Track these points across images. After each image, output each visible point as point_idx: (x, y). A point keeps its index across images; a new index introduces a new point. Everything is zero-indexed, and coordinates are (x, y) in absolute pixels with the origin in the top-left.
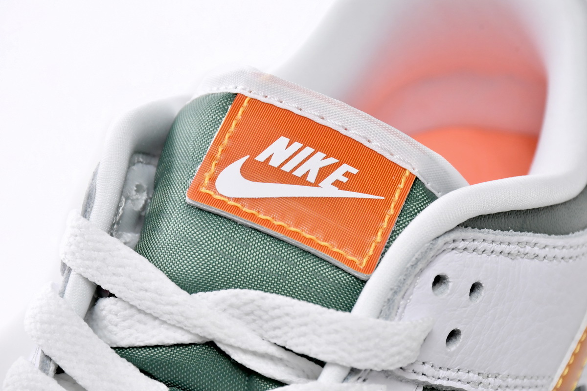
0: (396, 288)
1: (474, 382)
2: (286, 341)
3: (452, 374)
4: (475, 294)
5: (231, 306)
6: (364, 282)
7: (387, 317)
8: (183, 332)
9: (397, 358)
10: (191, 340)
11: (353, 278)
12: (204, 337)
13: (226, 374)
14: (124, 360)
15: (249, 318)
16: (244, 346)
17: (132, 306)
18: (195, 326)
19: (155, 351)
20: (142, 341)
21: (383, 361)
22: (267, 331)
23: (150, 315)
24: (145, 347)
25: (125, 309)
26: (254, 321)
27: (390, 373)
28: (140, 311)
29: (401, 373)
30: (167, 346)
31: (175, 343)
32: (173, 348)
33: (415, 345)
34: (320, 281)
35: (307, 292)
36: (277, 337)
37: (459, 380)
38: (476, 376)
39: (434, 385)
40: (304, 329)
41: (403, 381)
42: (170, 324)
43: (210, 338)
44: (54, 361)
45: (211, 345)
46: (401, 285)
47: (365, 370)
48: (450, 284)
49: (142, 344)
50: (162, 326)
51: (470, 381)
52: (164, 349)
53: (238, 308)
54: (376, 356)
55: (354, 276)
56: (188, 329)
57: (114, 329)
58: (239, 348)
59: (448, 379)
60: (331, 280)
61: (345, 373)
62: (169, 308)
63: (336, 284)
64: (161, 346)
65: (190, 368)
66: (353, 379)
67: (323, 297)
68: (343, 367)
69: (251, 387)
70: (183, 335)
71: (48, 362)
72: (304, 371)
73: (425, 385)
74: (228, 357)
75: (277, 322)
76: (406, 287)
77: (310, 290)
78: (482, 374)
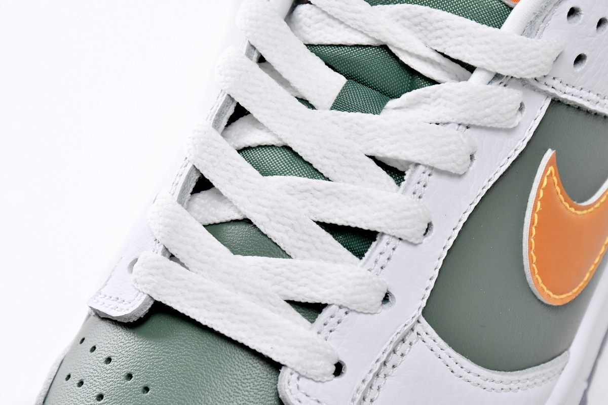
0: (538, 12)
1: (593, 101)
2: (445, 49)
3: (576, 91)
4: (601, 28)
5: (403, 17)
6: (511, 9)
7: (528, 35)
8: (363, 36)
9: (534, 69)
10: (369, 42)
11: (504, 5)
12: (379, 41)
13: (394, 72)
14: (314, 54)
15: (417, 28)
16: (410, 50)
17: (324, 12)
18: (373, 31)
19: (339, 49)
20: (329, 40)
21: (522, 70)
22: (430, 40)
23: (337, 19)
24: (331, 45)
25: (318, 14)
26: (421, 30)
27: (526, 82)
28: (330, 16)
29: (535, 83)
30: (349, 46)
31: (356, 44)
32: (353, 48)
33: (550, 60)
34: (477, 5)
35: (466, 12)
36: (438, 45)
37: (581, 98)
38: (595, 95)
39: (561, 98)
40: (460, 39)
41: (536, 90)
42: (353, 28)
43: (384, 41)
44: (257, 50)
45: (384, 47)
46: (542, 11)
47: (507, 76)
48: (582, 16)
49: (329, 43)
50: (346, 29)
51: (589, 99)
52: (346, 48)
53: (409, 19)
54: (516, 66)
55: (504, 3)
56: (367, 33)
57: (308, 29)
58: (407, 52)
59: (572, 95)
60: (486, 4)
61: (490, 77)
62: (353, 15)
63: (490, 9)
64: (344, 46)
65: (366, 65)
66: (496, 83)
67: (478, 18)
68: (489, 72)
69: (413, 85)
70: (362, 38)
71: (253, 50)
72: (456, 75)
73: (553, 97)
74: (397, 58)
75: (439, 33)
76: (546, 13)
77: (468, 11)
78: (600, 95)
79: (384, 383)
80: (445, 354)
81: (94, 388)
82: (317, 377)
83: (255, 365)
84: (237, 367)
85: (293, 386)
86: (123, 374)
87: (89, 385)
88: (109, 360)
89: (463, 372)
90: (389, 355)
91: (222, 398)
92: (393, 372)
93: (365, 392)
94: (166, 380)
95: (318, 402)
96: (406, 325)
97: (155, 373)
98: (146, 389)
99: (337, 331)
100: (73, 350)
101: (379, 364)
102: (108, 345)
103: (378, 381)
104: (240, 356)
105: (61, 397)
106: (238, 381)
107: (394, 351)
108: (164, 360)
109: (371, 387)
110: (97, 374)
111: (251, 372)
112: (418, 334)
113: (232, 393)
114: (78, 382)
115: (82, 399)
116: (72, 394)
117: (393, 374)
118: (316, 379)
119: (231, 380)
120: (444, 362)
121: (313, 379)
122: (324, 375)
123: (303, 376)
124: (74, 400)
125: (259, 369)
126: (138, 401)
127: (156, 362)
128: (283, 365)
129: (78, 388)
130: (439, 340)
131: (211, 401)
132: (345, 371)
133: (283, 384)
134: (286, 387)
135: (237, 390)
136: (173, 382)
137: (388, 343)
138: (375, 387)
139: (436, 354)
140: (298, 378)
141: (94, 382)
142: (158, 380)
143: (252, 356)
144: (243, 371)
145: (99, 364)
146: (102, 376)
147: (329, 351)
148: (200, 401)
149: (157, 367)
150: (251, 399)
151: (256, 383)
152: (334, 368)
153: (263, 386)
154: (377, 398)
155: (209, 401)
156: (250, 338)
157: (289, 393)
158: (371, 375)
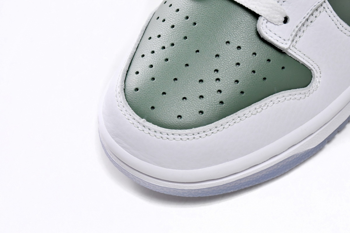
79: (306, 29)
80: (335, 19)
81: (170, 23)
82: (276, 22)
83: (247, 16)
84: (238, 16)
85: (264, 26)
86: (184, 17)
87: (168, 21)
88: (178, 10)
89: (343, 29)
90: (310, 16)
91: (230, 30)
92: (311, 24)
93: (297, 32)
94: (204, 20)
95: (275, 34)
96: (319, 2)
97: (199, 16)
98: (195, 24)
99: (287, 2)
100: (161, 7)
101: (305, 19)
102: (178, 4)
103: (303, 28)
104: (240, 12)
105: (154, 27)
106: (238, 22)
107: (312, 14)
108: (204, 11)
109: (300, 30)
110: (172, 16)
111: (244, 18)
112: (324, 8)
113: (235, 28)
114: (162, 20)
115: (164, 28)
116: (159, 25)
117: (311, 26)
118: (275, 23)
119: (235, 21)
120: (335, 23)
121: (273, 23)
122: (279, 22)
123: (269, 21)
124: (160, 28)
125: (248, 18)
126: (190, 29)
127: (200, 12)
128: (260, 16)
129: (162, 23)
130: (333, 12)
131: (225, 30)
132: (289, 21)
133: (260, 24)
134: (261, 26)
135: (237, 27)
136: (208, 21)
137: (310, 10)
138: (302, 31)
139: (331, 19)
140: (267, 22)
141: (170, 20)
142: (201, 20)
143: (245, 11)
144: (241, 18)
145: (173, 12)
146: (174, 17)
147: (282, 11)
148: (220, 30)
149: (201, 14)
150: (244, 31)
151: (246, 24)
152: (284, 19)
153: (249, 25)
154: (302, 36)
155: (224, 31)
156: (245, 2)
157: (262, 29)
158: (301, 24)
